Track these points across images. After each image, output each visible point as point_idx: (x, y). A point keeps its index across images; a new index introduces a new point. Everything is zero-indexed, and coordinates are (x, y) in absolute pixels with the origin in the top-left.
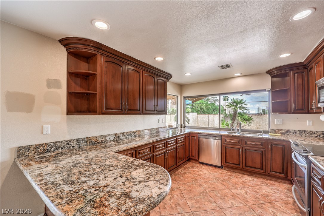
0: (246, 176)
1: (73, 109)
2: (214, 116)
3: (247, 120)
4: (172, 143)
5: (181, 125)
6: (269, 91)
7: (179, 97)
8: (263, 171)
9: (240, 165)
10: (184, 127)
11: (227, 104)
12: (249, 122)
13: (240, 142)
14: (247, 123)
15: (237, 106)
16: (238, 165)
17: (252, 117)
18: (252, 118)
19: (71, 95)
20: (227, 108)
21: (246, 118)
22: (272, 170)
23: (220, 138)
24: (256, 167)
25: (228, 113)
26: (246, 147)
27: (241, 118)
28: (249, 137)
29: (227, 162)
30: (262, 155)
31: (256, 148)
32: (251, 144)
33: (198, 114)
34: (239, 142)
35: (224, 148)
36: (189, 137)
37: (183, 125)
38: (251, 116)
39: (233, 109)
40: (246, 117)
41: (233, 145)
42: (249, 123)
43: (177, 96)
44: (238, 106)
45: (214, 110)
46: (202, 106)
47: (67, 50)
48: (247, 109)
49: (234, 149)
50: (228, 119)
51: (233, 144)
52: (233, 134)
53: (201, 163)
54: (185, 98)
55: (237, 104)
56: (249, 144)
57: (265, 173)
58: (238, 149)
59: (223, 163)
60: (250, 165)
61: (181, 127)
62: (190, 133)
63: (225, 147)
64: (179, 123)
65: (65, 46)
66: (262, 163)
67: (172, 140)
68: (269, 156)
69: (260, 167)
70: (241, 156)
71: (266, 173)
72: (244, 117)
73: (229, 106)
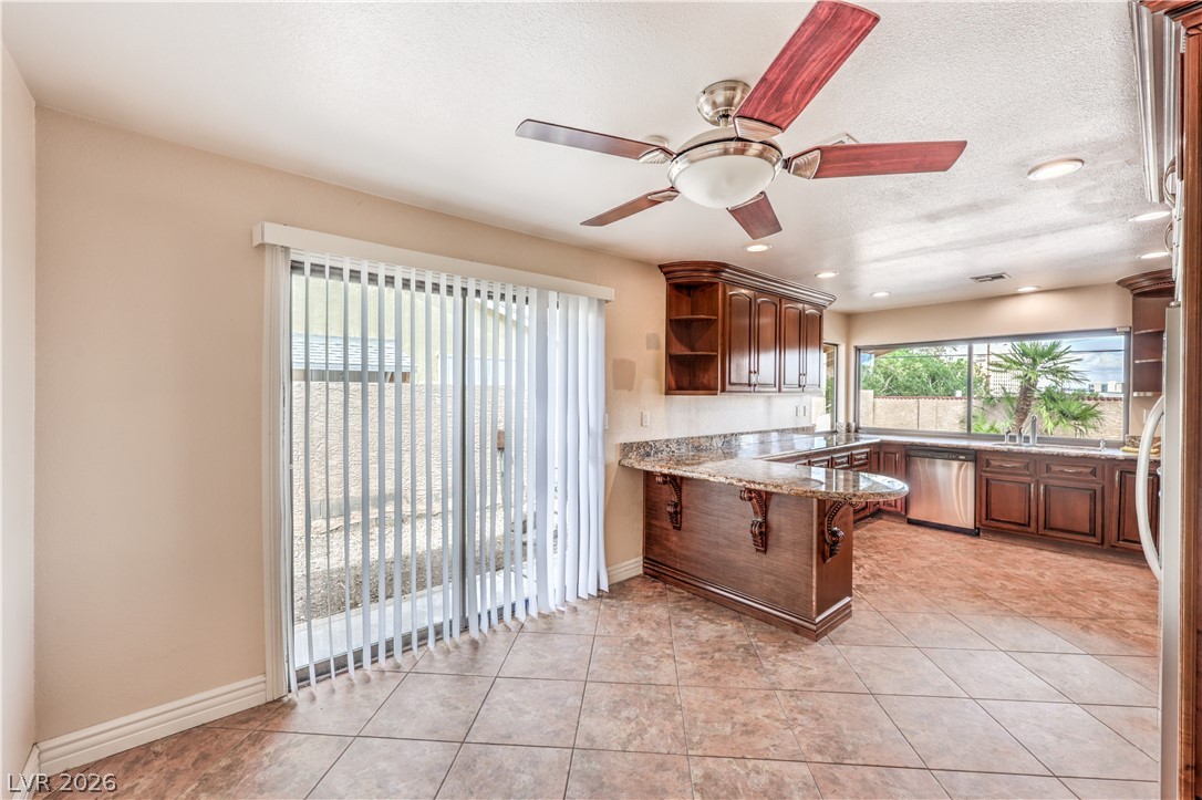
0: (1046, 553)
1: (673, 384)
2: (941, 401)
3: (1076, 418)
4: (842, 463)
5: (848, 425)
6: (1127, 333)
7: (842, 349)
8: (1095, 541)
9: (1029, 526)
10: (856, 431)
11: (993, 359)
12: (1083, 425)
13: (1031, 467)
14: (1076, 429)
15: (1034, 368)
16: (1024, 525)
17: (1097, 408)
18: (1099, 412)
19: (672, 359)
20: (991, 373)
21: (1072, 409)
22: (1121, 538)
23: (972, 457)
24: (1077, 529)
25: (996, 392)
26: (1048, 480)
27: (1048, 409)
28: (1058, 455)
29: (993, 520)
30: (1093, 498)
31: (1079, 481)
32: (1062, 472)
33: (875, 396)
34: (1027, 467)
35: (984, 482)
36: (879, 453)
37: (853, 425)
38: (1092, 403)
39: (1019, 377)
40: (1075, 408)
41: (1010, 474)
42: (1081, 427)
43: (836, 345)
44: (1038, 368)
45: (933, 380)
46: (891, 367)
47: (667, 279)
48: (1077, 376)
49: (1013, 485)
50: (996, 412)
51: (1013, 471)
52: (1010, 447)
53: (911, 522)
54: (858, 349)
55: (1034, 360)
56: (1057, 472)
57: (1102, 543)
58: (1024, 486)
59: (980, 521)
60: (1060, 525)
61: (848, 431)
62: (881, 444)
63: (987, 480)
64: (842, 419)
65: (665, 274)
66: (1093, 520)
67: (862, 453)
68: (1116, 502)
69: (1087, 529)
70: (1033, 504)
71: (1106, 543)
72: (1062, 406)
73: (1000, 366)
